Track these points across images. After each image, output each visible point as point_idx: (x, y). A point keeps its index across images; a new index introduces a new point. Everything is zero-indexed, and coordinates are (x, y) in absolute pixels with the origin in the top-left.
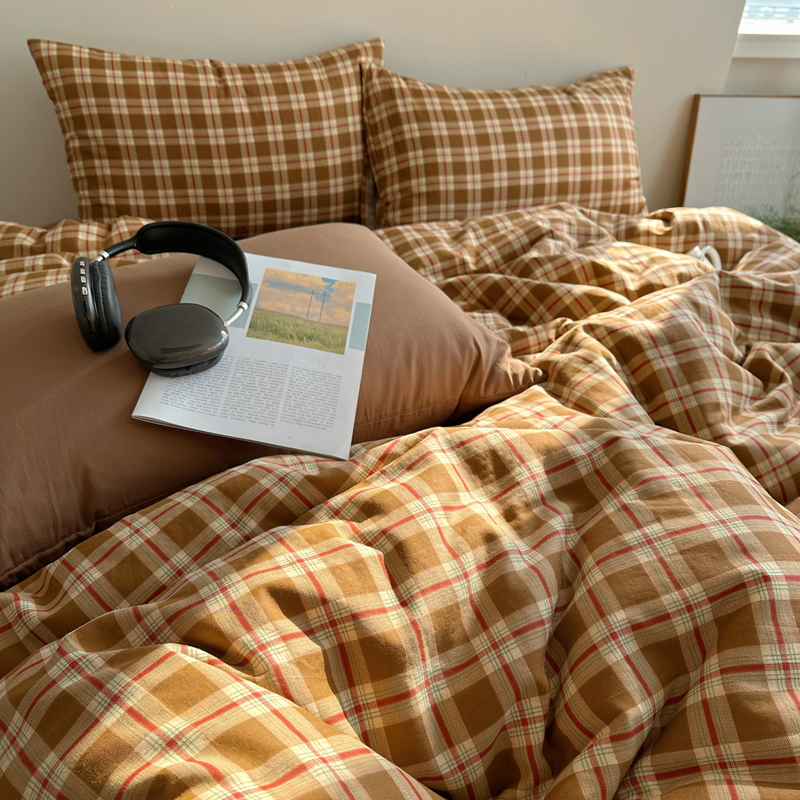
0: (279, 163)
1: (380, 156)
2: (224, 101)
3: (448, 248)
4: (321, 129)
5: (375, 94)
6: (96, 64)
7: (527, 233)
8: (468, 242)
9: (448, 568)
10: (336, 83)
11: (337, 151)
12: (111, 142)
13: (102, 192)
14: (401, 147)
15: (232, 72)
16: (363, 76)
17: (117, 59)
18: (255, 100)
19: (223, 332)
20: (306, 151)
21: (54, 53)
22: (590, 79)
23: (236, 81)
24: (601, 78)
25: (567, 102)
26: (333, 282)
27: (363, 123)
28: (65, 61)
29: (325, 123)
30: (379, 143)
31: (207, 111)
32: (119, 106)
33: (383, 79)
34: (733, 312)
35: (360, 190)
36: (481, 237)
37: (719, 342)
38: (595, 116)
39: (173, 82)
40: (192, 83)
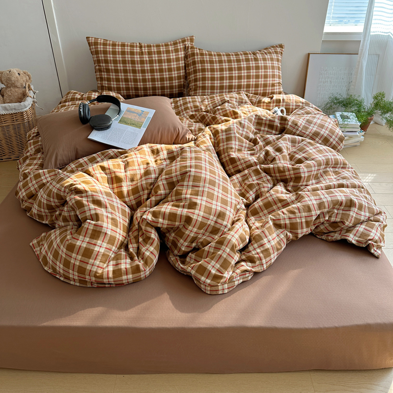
0: (157, 75)
1: (190, 74)
2: (141, 56)
3: (198, 104)
4: (171, 65)
6: (105, 44)
7: (221, 101)
8: (205, 103)
10: (177, 51)
12: (107, 68)
13: (104, 82)
14: (195, 72)
15: (145, 47)
16: (186, 49)
17: (111, 43)
18: (151, 56)
19: (111, 121)
20: (166, 72)
21: (93, 41)
22: (266, 48)
23: (145, 50)
24: (270, 48)
25: (253, 57)
26: (143, 111)
27: (185, 63)
28: (96, 44)
31: (136, 59)
32: (110, 57)
33: (192, 50)
34: (256, 126)
35: (184, 84)
36: (209, 101)
37: (244, 133)
38: (262, 62)
39: (126, 50)
40: (132, 50)
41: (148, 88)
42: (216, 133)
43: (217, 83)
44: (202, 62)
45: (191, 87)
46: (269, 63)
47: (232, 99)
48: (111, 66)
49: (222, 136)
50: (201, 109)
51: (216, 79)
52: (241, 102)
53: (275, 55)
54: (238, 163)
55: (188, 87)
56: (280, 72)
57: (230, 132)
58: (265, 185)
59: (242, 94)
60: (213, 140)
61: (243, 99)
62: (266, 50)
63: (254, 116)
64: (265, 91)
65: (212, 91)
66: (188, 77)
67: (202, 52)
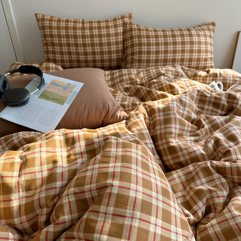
0: (97, 49)
1: (127, 48)
2: (83, 31)
3: (133, 76)
4: (110, 40)
5: (127, 30)
6: (51, 20)
7: (157, 74)
8: (140, 75)
9: (37, 168)
10: (116, 26)
11: (115, 46)
12: (52, 42)
13: (50, 55)
14: (132, 46)
15: (87, 23)
16: (124, 24)
17: (57, 19)
18: (92, 31)
19: (28, 96)
20: (105, 46)
21: (40, 17)
22: (200, 26)
23: (87, 25)
24: (203, 26)
25: (187, 33)
26: (70, 84)
27: (123, 38)
28: (43, 20)
29: (111, 38)
30: (127, 44)
31: (78, 34)
32: (55, 32)
33: (130, 25)
34: (199, 104)
35: (122, 57)
36: (145, 74)
37: (186, 113)
38: (197, 38)
39: (69, 26)
40: (75, 26)
41: (89, 61)
42: (151, 112)
43: (153, 57)
44: (140, 37)
45: (128, 61)
46: (202, 39)
47: (168, 72)
48: (56, 40)
49: (160, 117)
50: (136, 82)
51: (152, 53)
52: (177, 76)
53: (208, 32)
54: (180, 154)
55: (126, 60)
56: (212, 48)
57: (168, 112)
58: (220, 193)
59: (177, 68)
60: (147, 121)
61: (178, 72)
62: (200, 27)
63: (196, 92)
64: (198, 65)
65: (148, 64)
66: (126, 51)
67: (140, 28)
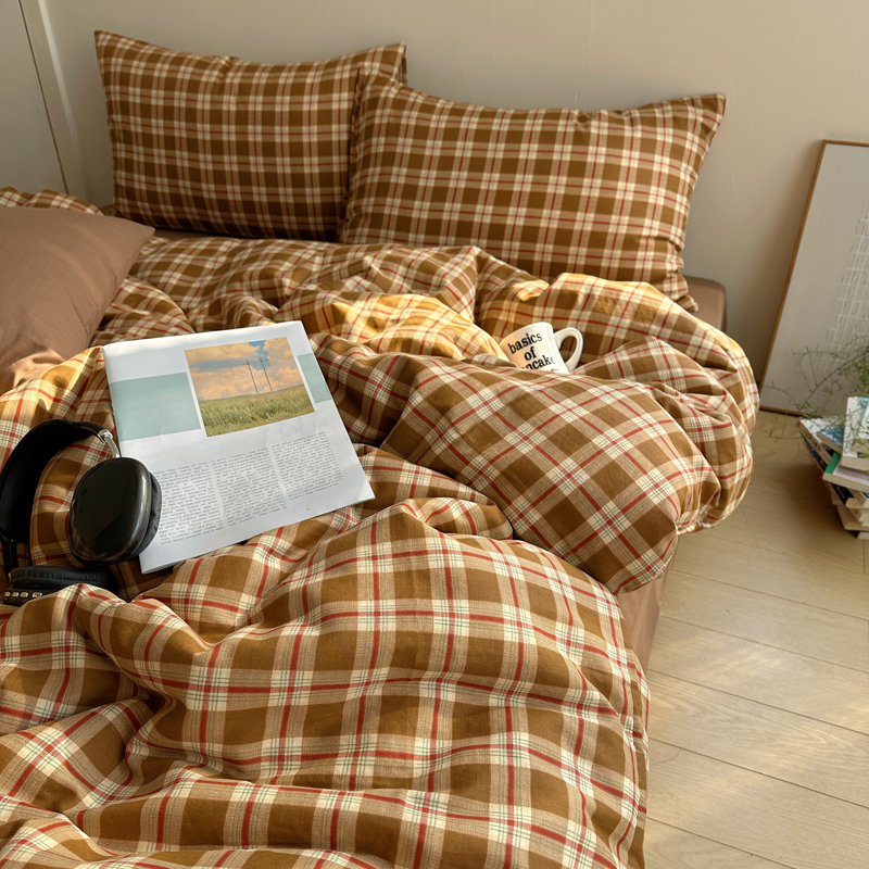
2: (216, 97)
5: (364, 103)
15: (238, 69)
16: (358, 83)
20: (283, 156)
22: (645, 107)
23: (235, 79)
28: (110, 51)
29: (305, 129)
30: (356, 155)
31: (200, 106)
32: (135, 95)
39: (180, 76)
40: (195, 78)
44: (393, 130)
48: (136, 124)
51: (419, 193)
67: (404, 98)
